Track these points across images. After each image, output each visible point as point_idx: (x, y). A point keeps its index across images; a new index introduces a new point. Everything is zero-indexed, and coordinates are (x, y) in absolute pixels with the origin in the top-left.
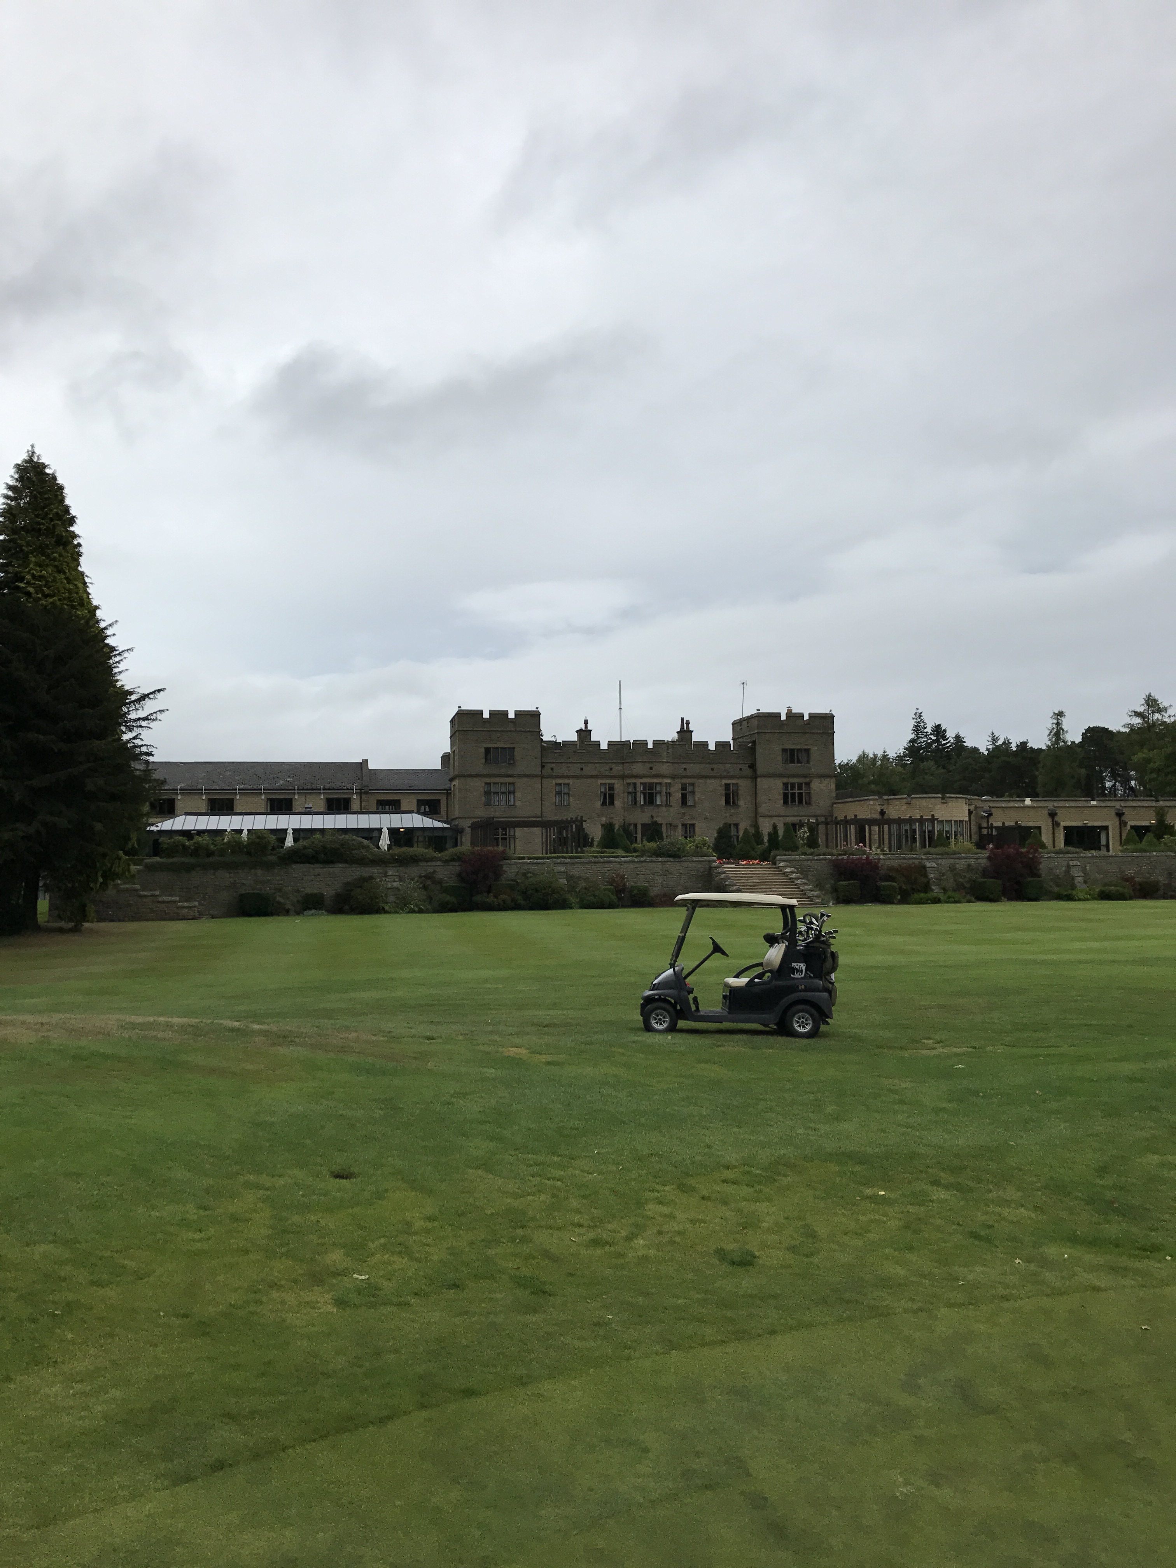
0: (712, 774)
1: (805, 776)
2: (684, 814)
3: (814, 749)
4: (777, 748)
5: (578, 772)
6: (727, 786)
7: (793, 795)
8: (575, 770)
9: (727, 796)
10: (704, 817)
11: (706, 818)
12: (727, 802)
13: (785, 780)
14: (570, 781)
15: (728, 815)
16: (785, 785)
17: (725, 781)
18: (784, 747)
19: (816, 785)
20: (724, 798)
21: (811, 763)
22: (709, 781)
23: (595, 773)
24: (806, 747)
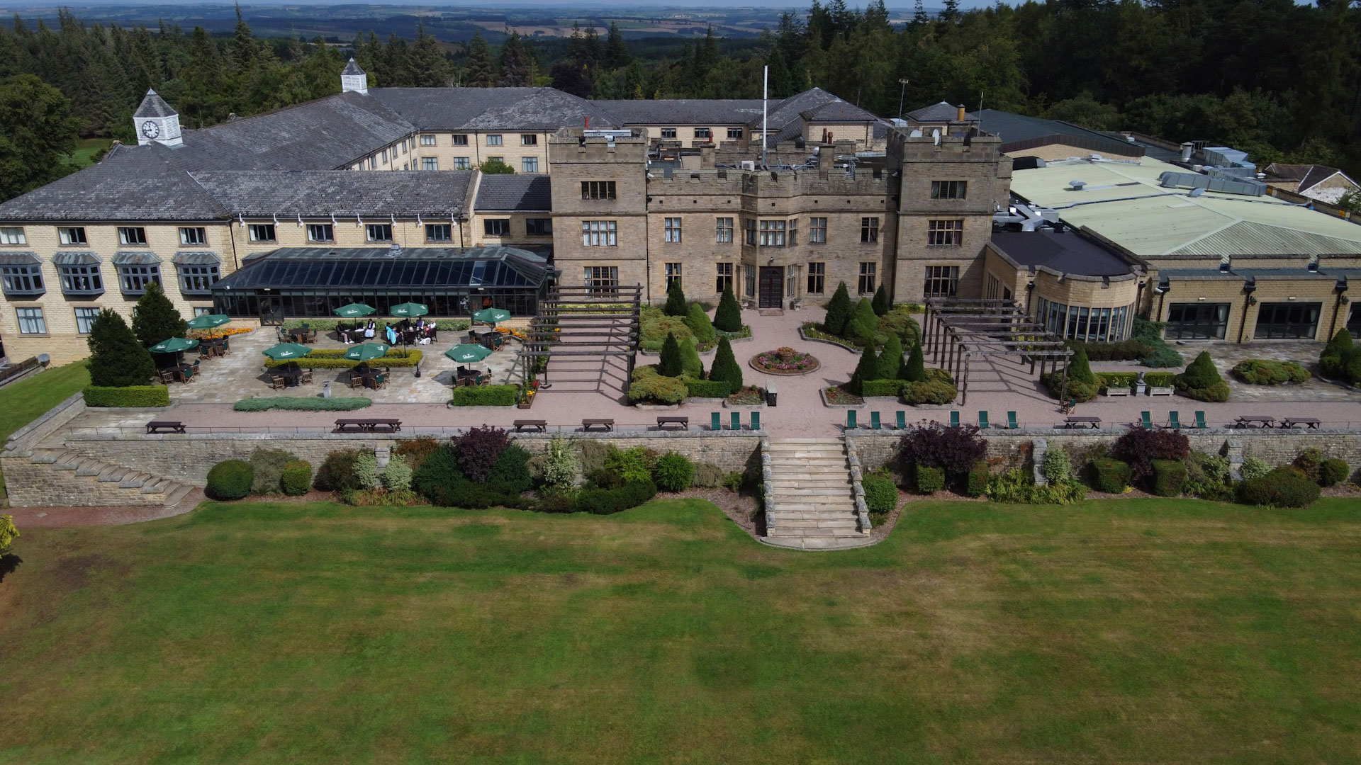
0: (848, 207)
1: (956, 214)
2: (812, 252)
3: (971, 181)
4: (927, 182)
5: (691, 206)
6: (865, 221)
7: (941, 234)
8: (686, 202)
9: (864, 233)
10: (835, 255)
11: (838, 257)
12: (864, 239)
13: (933, 218)
14: (682, 216)
15: (863, 253)
16: (932, 223)
17: (862, 215)
18: (935, 179)
19: (969, 222)
20: (860, 235)
21: (967, 198)
22: (843, 215)
23: (710, 206)
24: (963, 179)
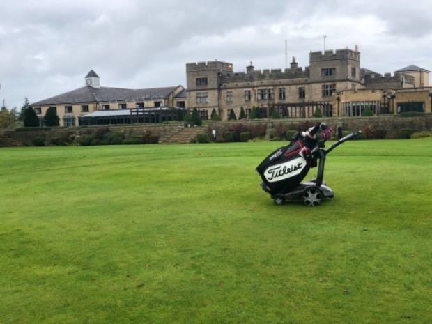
0: (293, 83)
1: (333, 82)
3: (337, 68)
4: (319, 69)
5: (236, 86)
6: (300, 88)
7: (327, 91)
8: (234, 85)
9: (300, 94)
12: (300, 96)
13: (323, 84)
16: (323, 86)
17: (299, 86)
18: (323, 68)
19: (338, 85)
20: (298, 94)
21: (336, 74)
22: (291, 86)
23: (242, 86)
24: (334, 67)
